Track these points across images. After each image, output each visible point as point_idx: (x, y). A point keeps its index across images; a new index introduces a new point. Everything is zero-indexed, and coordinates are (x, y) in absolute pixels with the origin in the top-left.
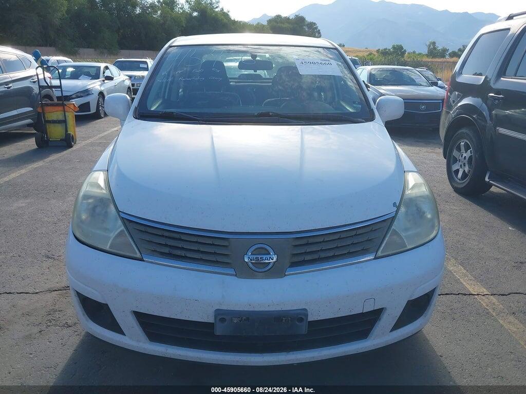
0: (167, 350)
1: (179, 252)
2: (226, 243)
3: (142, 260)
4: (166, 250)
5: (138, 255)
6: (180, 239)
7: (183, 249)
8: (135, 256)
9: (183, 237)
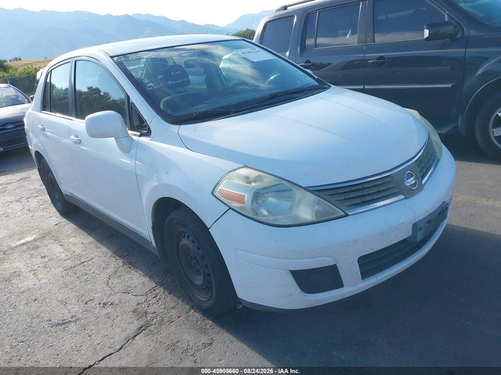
0: (377, 278)
1: (368, 198)
2: (390, 179)
3: (347, 215)
4: (359, 201)
5: (343, 214)
6: (363, 189)
7: (369, 194)
8: (339, 215)
9: (365, 186)
